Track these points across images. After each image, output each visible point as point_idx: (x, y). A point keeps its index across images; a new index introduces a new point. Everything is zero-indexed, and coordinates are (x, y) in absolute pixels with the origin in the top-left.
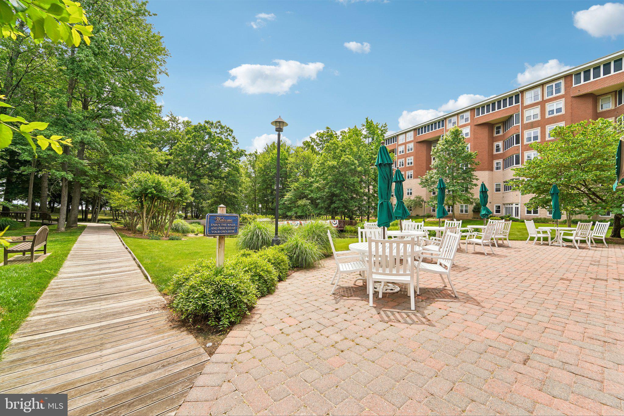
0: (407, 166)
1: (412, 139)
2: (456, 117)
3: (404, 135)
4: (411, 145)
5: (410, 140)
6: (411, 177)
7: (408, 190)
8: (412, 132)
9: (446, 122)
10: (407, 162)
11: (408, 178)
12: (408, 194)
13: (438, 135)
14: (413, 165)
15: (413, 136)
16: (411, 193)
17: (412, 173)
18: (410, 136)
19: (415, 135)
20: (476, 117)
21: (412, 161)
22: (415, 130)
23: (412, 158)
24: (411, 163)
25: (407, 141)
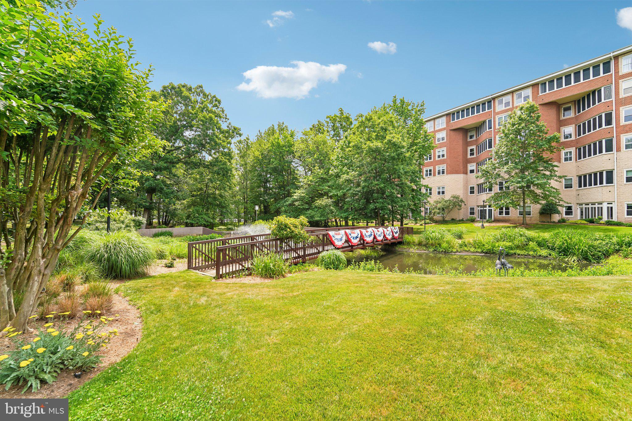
0: (437, 159)
1: (445, 126)
2: (509, 97)
3: (432, 122)
4: (443, 134)
5: (441, 127)
6: (443, 173)
7: (439, 188)
8: (444, 118)
9: (494, 103)
10: (437, 154)
11: (439, 173)
12: (439, 193)
13: (482, 119)
14: (445, 157)
15: (445, 123)
16: (443, 193)
17: (445, 168)
18: (442, 123)
19: (448, 122)
20: (540, 94)
21: (445, 153)
22: (448, 115)
23: (445, 149)
24: (443, 156)
25: (437, 129)
